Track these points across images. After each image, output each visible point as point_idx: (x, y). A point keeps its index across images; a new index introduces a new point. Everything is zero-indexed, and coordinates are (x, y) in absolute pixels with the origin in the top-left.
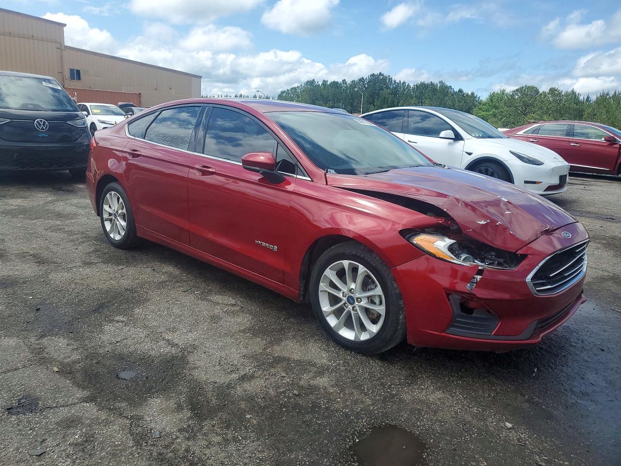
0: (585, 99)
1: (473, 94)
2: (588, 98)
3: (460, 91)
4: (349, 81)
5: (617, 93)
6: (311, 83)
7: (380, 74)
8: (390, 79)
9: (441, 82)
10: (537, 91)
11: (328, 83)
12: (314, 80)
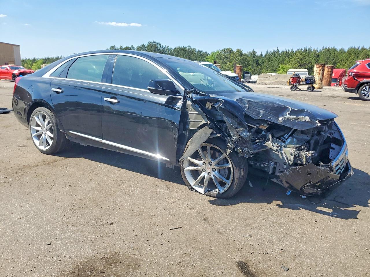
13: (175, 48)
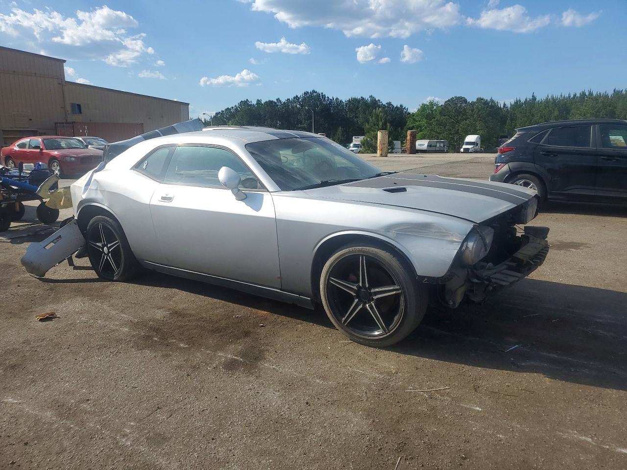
0: (502, 107)
1: (401, 106)
2: (505, 105)
3: (389, 104)
4: (283, 100)
5: (528, 100)
6: (245, 103)
7: (314, 91)
8: (324, 96)
9: (371, 97)
10: (465, 101)
11: (263, 103)
12: (247, 100)
13: (349, 101)
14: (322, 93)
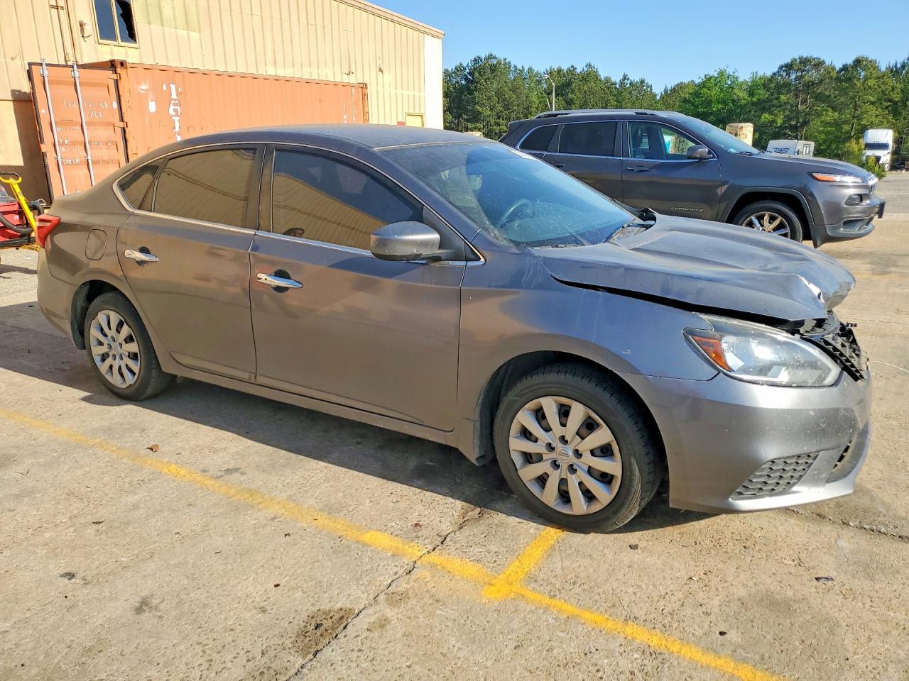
14: (505, 59)
